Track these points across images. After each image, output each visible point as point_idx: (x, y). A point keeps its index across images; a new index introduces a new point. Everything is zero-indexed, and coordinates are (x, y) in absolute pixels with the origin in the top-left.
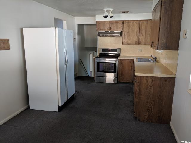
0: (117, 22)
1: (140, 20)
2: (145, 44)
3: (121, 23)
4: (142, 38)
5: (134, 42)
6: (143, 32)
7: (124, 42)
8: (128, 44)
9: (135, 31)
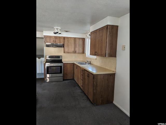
0: (60, 37)
1: (75, 38)
2: (79, 53)
3: (63, 38)
4: (77, 49)
5: (72, 52)
6: (77, 45)
7: (65, 51)
8: (68, 53)
9: (72, 44)
